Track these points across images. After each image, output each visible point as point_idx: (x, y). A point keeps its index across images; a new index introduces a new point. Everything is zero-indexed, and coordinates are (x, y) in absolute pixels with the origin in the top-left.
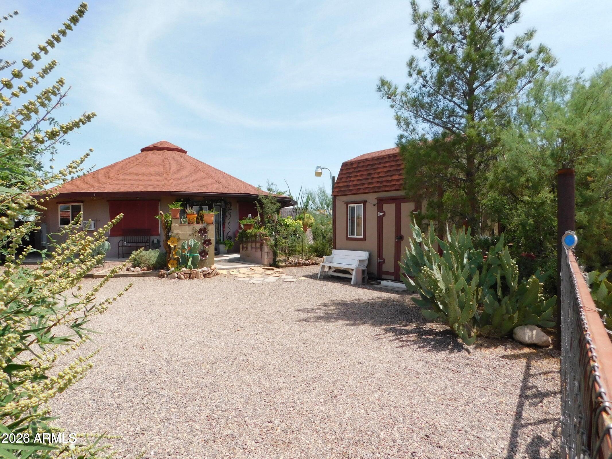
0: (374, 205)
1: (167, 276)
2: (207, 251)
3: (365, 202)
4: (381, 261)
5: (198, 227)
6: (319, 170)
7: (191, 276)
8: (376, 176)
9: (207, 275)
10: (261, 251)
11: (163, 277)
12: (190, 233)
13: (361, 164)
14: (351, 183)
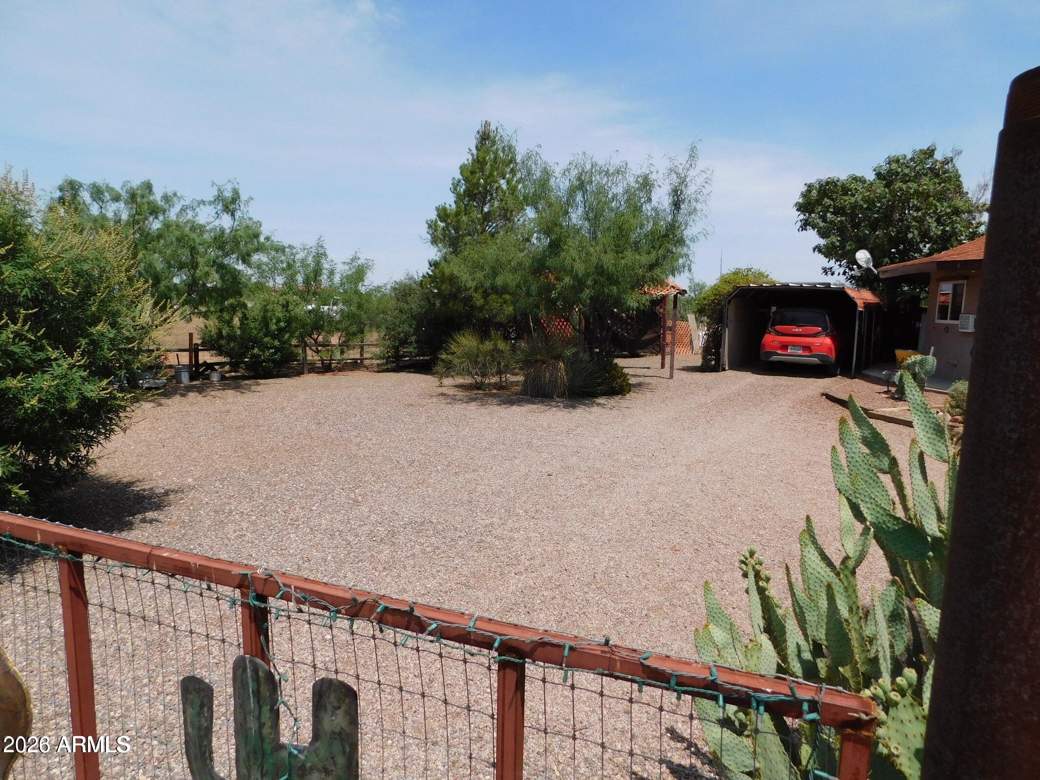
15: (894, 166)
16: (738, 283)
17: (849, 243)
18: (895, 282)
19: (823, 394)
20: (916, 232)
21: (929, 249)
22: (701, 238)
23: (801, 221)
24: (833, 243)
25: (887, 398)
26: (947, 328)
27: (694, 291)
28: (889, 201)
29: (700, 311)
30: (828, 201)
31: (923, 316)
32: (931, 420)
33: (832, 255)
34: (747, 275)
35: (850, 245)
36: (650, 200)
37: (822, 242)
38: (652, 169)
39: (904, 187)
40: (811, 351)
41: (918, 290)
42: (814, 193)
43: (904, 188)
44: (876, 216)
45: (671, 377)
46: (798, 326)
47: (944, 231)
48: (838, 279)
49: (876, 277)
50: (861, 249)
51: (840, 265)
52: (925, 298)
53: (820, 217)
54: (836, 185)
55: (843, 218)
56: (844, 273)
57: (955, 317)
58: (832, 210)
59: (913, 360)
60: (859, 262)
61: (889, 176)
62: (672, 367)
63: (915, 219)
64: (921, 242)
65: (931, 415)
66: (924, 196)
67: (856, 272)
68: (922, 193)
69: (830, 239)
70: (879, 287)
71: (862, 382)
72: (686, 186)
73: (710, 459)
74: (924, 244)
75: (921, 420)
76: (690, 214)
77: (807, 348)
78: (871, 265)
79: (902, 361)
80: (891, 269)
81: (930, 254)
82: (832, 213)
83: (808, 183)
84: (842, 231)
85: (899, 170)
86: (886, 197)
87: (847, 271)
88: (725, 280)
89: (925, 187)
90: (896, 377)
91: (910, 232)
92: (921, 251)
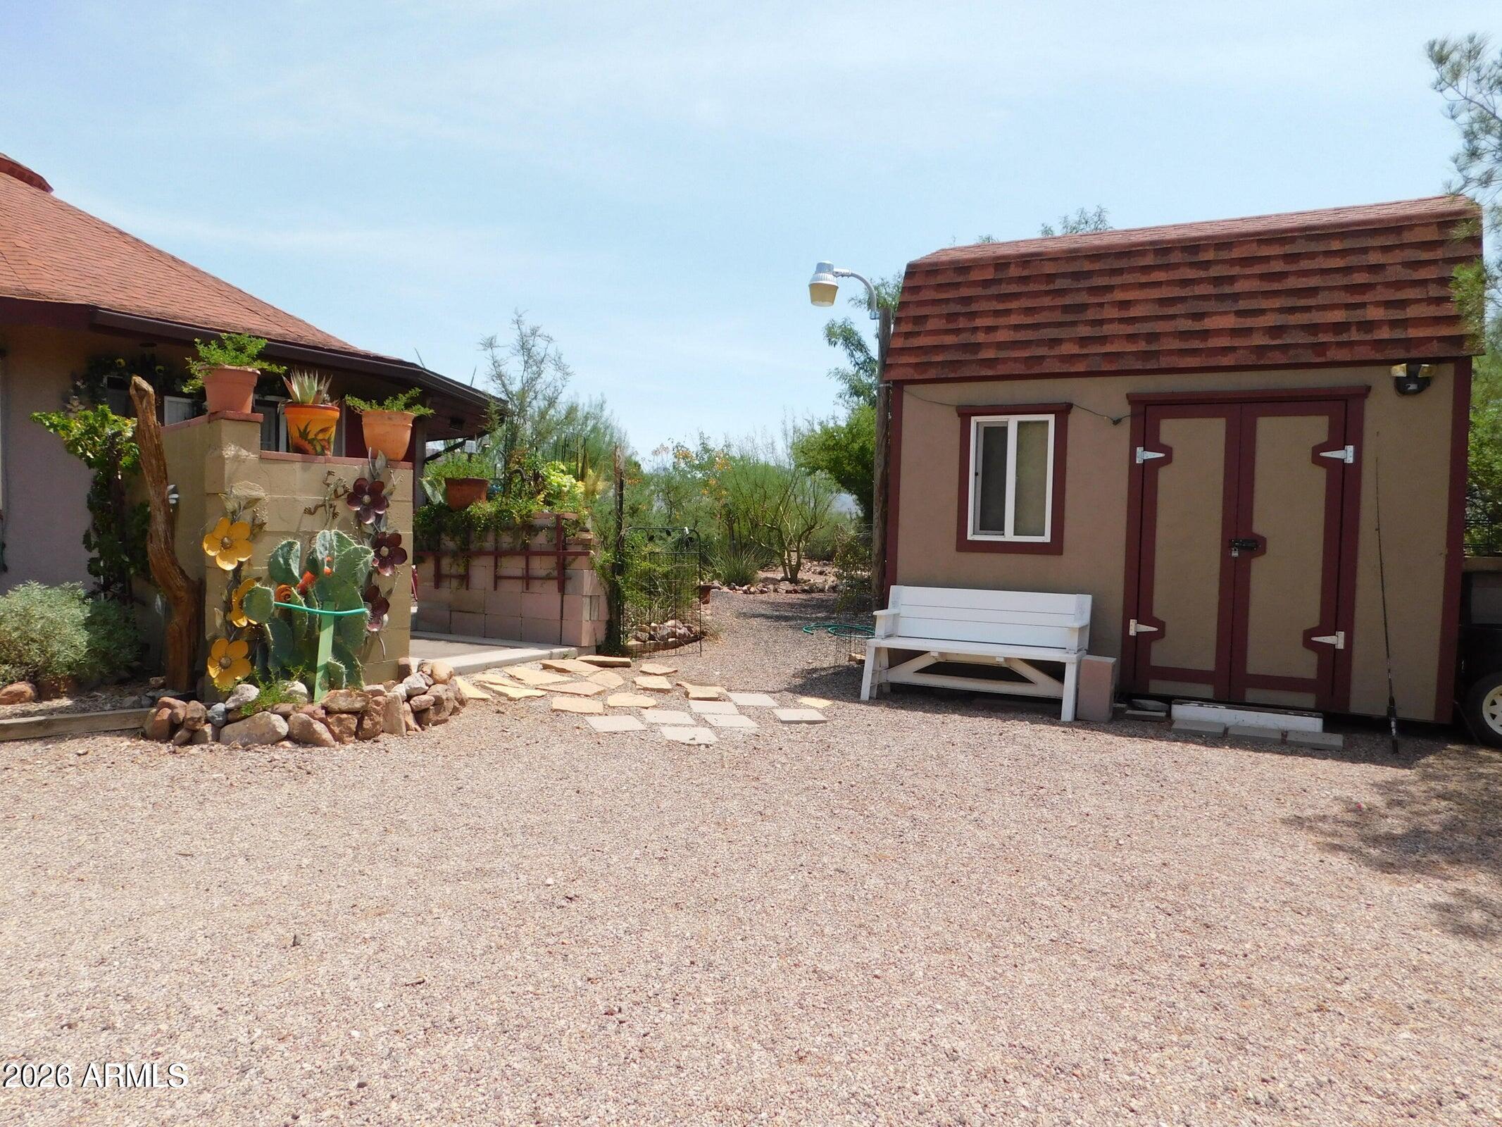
0: (1117, 422)
1: (218, 729)
2: (383, 591)
3: (1062, 411)
4: (1144, 628)
5: (350, 470)
6: (829, 279)
7: (367, 723)
8: (1114, 313)
9: (432, 715)
10: (562, 589)
11: (193, 738)
12: (311, 499)
13: (1014, 272)
14: (981, 337)
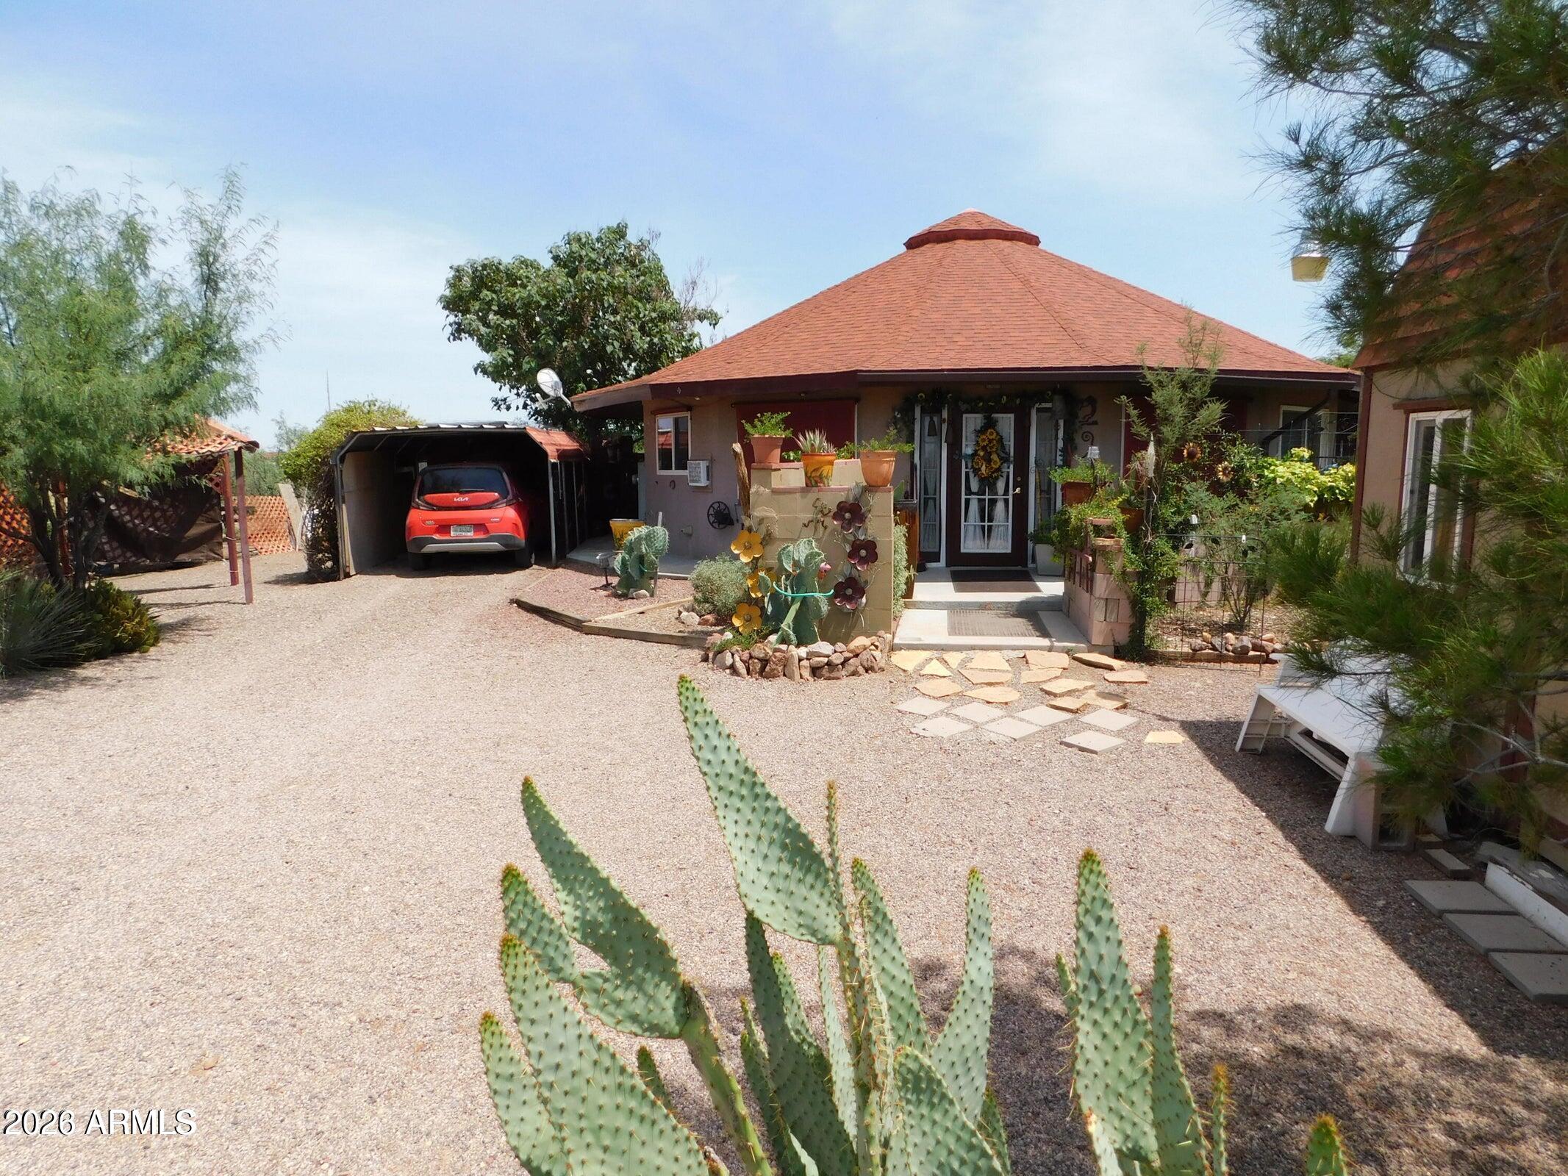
1: (715, 656)
2: (861, 581)
7: (769, 668)
9: (825, 671)
10: (1090, 588)
12: (807, 516)
15: (575, 247)
16: (354, 427)
17: (527, 359)
18: (595, 418)
19: (512, 601)
20: (616, 344)
21: (635, 369)
22: (268, 345)
23: (451, 325)
24: (503, 361)
25: (609, 596)
26: (673, 482)
27: (288, 443)
28: (576, 297)
29: (294, 477)
30: (488, 293)
31: (640, 466)
32: (771, 818)
33: (503, 377)
34: (369, 412)
35: (528, 363)
36: (145, 267)
37: (487, 358)
38: (142, 205)
39: (594, 277)
40: (487, 531)
41: (627, 428)
42: (467, 281)
43: (594, 279)
44: (560, 318)
45: (249, 600)
46: (461, 493)
47: (651, 344)
48: (517, 416)
49: (570, 410)
50: (544, 367)
51: (518, 395)
52: (637, 441)
53: (480, 319)
54: (498, 269)
55: (515, 321)
56: (525, 406)
57: (682, 465)
58: (495, 308)
59: (637, 535)
60: (543, 387)
61: (571, 262)
62: (248, 583)
63: (612, 324)
64: (625, 358)
65: (769, 804)
66: (621, 291)
67: (541, 404)
68: (618, 288)
69: (497, 353)
70: (576, 425)
71: (570, 572)
72: (224, 246)
73: (310, 773)
74: (628, 361)
75: (742, 823)
76: (240, 300)
77: (480, 526)
78: (561, 393)
79: (622, 538)
80: (588, 398)
81: (638, 376)
82: (496, 313)
83: (456, 264)
84: (513, 340)
85: (583, 253)
86: (570, 291)
87: (529, 402)
88: (332, 423)
89: (622, 280)
90: (616, 563)
91: (609, 343)
92: (625, 373)
